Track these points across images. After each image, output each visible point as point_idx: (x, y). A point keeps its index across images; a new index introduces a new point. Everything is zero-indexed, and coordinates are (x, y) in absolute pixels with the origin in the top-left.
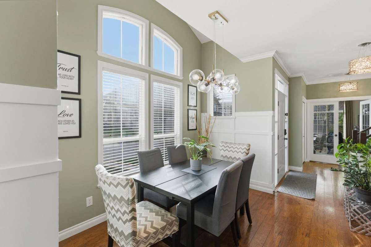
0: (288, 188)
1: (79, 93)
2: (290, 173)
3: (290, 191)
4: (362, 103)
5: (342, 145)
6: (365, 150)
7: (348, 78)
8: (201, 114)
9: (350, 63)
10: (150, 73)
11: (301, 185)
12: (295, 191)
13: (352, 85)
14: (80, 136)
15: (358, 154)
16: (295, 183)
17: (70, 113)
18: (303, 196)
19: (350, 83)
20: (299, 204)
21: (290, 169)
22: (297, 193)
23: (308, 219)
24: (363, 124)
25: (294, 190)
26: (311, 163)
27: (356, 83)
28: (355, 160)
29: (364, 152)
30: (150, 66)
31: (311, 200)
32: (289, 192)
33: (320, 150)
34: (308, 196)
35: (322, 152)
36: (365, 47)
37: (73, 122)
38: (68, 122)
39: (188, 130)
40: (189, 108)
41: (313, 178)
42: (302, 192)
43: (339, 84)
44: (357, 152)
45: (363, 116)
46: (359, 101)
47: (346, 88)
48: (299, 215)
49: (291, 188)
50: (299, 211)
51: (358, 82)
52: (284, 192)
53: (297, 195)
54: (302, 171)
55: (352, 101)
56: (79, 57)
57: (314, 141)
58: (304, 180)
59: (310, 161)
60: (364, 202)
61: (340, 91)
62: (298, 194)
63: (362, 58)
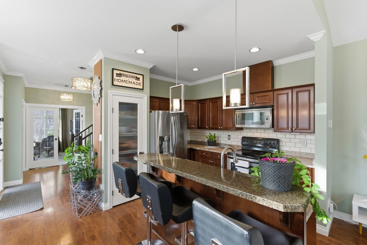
0: (8, 210)
2: (7, 191)
3: (12, 212)
4: (75, 111)
5: (69, 149)
6: (87, 151)
7: (67, 89)
9: (72, 79)
11: (25, 200)
12: (18, 210)
13: (69, 96)
15: (82, 154)
16: (16, 200)
18: (30, 210)
19: (68, 94)
20: (27, 221)
21: (6, 186)
22: (22, 210)
23: (41, 231)
24: (76, 128)
25: (16, 209)
26: (31, 171)
27: (72, 95)
28: (80, 159)
29: (86, 152)
31: (40, 210)
32: (11, 214)
33: (38, 156)
34: (36, 208)
35: (41, 157)
36: (82, 70)
41: (37, 187)
42: (28, 206)
43: (60, 93)
44: (81, 153)
45: (76, 122)
46: (72, 110)
47: (65, 97)
48: (30, 234)
49: (13, 208)
50: (28, 229)
51: (74, 94)
52: (4, 218)
53: (22, 213)
54: (22, 183)
55: (66, 109)
57: (34, 147)
58: (28, 193)
59: (30, 169)
60: (86, 190)
61: (60, 99)
62: (24, 211)
63: (81, 78)
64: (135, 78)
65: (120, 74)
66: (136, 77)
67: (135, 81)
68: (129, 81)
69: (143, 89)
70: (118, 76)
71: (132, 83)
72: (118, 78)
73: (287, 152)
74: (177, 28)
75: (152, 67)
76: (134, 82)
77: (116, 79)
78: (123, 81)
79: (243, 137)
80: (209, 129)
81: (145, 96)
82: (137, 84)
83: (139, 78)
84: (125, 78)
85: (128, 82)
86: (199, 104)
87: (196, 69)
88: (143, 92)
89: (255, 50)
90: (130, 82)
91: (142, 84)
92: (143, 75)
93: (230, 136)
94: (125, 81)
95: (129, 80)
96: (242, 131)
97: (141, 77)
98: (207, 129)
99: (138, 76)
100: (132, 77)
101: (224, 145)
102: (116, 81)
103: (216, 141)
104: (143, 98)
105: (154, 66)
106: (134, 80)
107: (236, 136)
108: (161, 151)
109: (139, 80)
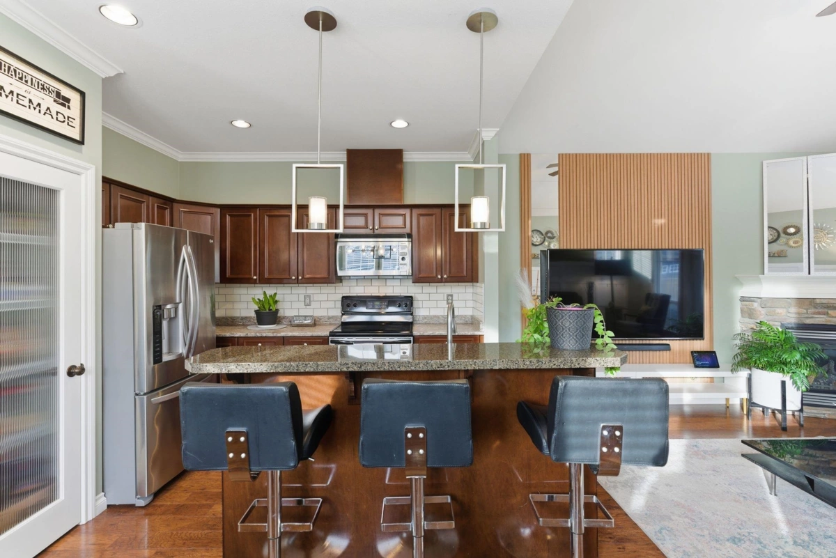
64: (54, 95)
66: (58, 94)
67: (55, 108)
68: (30, 101)
69: (82, 142)
71: (43, 112)
73: (425, 318)
74: (321, 22)
75: (112, 74)
76: (48, 109)
78: (8, 91)
79: (343, 297)
80: (260, 283)
81: (88, 169)
82: (61, 118)
83: (68, 100)
84: (12, 81)
85: (27, 100)
86: (228, 218)
87: (240, 124)
88: (81, 151)
89: (400, 124)
90: (35, 104)
91: (77, 123)
92: (82, 94)
93: (309, 296)
94: (12, 92)
95: (29, 96)
96: (341, 284)
97: (75, 98)
98: (254, 282)
99: (66, 92)
100: (43, 88)
101: (301, 318)
103: (277, 311)
104: (78, 174)
105: (119, 76)
106: (48, 101)
107: (324, 297)
108: (157, 352)
109: (69, 108)
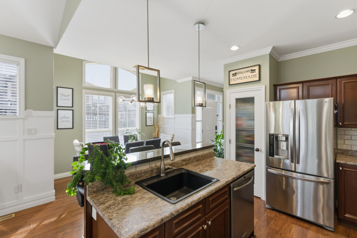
1: (72, 107)
8: (158, 116)
10: (116, 92)
14: (73, 128)
17: (67, 117)
30: (115, 88)
37: (69, 122)
38: (67, 121)
39: (146, 126)
40: (146, 111)
56: (73, 89)
64: (250, 71)
65: (236, 73)
66: (252, 70)
67: (251, 74)
69: (260, 80)
70: (234, 76)
71: (251, 77)
72: (234, 77)
75: (270, 50)
77: (232, 79)
78: (239, 78)
81: (262, 87)
82: (253, 76)
83: (255, 70)
84: (240, 75)
85: (243, 77)
88: (260, 83)
91: (258, 75)
92: (259, 65)
94: (240, 78)
97: (257, 68)
99: (253, 68)
100: (247, 72)
102: (232, 80)
104: (260, 90)
106: (249, 74)
108: (271, 152)
109: (255, 72)
